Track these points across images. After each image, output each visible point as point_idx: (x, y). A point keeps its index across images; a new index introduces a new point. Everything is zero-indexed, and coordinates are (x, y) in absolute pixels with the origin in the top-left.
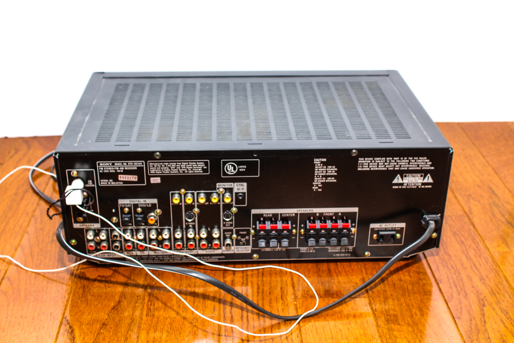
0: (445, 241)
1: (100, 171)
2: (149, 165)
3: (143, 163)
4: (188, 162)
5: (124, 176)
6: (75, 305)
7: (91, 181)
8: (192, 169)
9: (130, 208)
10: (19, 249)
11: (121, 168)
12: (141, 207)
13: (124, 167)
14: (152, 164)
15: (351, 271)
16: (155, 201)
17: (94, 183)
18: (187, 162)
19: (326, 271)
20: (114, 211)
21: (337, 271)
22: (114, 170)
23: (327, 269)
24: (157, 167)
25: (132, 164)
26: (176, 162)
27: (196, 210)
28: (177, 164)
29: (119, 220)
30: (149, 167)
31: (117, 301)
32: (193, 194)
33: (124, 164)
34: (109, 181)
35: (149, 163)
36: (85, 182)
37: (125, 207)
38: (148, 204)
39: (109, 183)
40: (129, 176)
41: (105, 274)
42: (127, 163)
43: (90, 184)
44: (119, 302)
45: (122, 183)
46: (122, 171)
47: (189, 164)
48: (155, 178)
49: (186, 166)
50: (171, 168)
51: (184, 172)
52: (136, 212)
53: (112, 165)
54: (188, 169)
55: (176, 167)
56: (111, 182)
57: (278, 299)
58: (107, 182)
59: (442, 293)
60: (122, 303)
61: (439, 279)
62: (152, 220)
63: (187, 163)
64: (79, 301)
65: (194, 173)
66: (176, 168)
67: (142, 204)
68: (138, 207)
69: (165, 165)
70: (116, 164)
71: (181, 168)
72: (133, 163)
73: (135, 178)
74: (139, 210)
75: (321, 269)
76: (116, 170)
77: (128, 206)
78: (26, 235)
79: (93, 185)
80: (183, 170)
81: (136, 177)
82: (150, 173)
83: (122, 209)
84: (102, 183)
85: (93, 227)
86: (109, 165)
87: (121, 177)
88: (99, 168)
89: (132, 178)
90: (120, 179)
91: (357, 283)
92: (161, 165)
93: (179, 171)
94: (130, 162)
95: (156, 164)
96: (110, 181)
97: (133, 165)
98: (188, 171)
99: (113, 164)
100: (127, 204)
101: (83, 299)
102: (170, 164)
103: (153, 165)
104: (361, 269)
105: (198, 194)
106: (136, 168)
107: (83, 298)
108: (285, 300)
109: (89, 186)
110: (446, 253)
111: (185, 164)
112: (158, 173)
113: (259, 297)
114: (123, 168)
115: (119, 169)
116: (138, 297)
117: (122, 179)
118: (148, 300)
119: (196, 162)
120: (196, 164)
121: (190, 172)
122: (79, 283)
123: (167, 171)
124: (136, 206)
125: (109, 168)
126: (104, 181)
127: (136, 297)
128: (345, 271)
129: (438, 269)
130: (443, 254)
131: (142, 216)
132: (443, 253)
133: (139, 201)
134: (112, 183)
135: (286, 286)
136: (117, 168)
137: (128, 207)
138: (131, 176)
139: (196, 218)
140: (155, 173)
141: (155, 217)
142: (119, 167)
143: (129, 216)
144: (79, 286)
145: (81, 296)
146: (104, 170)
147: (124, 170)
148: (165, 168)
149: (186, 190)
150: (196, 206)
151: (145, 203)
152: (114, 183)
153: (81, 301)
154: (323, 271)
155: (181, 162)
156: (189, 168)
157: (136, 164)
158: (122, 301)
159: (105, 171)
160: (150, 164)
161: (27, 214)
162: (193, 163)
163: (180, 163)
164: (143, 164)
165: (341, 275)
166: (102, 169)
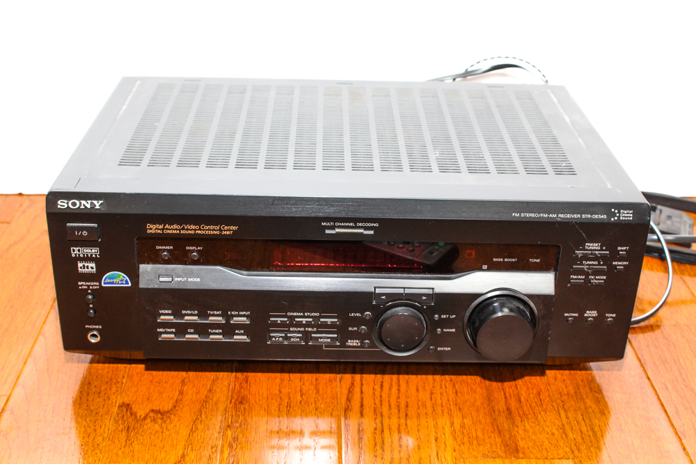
0: (684, 366)
6: (114, 459)
10: (30, 360)
15: (542, 413)
19: (503, 412)
21: (521, 413)
23: (505, 408)
31: (180, 455)
41: (161, 408)
44: (183, 456)
57: (432, 458)
59: (687, 454)
60: (187, 458)
61: (681, 430)
64: (120, 453)
75: (496, 408)
78: (41, 338)
91: (553, 434)
101: (127, 450)
104: (558, 410)
107: (127, 447)
108: (443, 460)
110: (686, 386)
113: (402, 454)
116: (212, 448)
118: (229, 454)
122: (120, 422)
127: (210, 447)
128: (534, 413)
129: (677, 412)
130: (682, 389)
132: (684, 387)
135: (443, 436)
144: (122, 426)
145: (124, 444)
153: (123, 452)
154: (499, 411)
158: (187, 454)
161: (45, 304)
165: (528, 418)
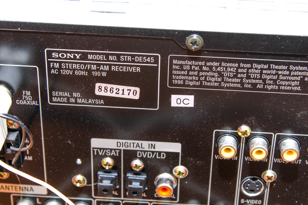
1: (53, 71)
2: (171, 64)
3: (156, 58)
4: (269, 63)
5: (109, 86)
7: (28, 93)
8: (275, 81)
9: (116, 159)
11: (101, 68)
12: (142, 159)
13: (110, 66)
14: (180, 62)
16: (176, 147)
17: (35, 98)
18: (265, 63)
20: (79, 161)
22: (86, 70)
24: (191, 70)
25: (129, 58)
26: (239, 62)
27: (270, 173)
28: (239, 67)
29: (89, 182)
30: (171, 69)
32: (268, 138)
33: (111, 58)
34: (72, 97)
35: (172, 59)
36: (16, 95)
37: (105, 156)
38: (160, 153)
39: (73, 100)
40: (121, 87)
42: (118, 56)
43: (27, 99)
45: (102, 102)
46: (104, 74)
47: (269, 69)
48: (182, 97)
49: (261, 73)
50: (225, 74)
51: (254, 85)
52: (129, 169)
53: (81, 58)
54: (264, 80)
55: (237, 73)
56: (76, 98)
58: (68, 98)
62: (165, 189)
63: (266, 67)
65: (279, 90)
66: (235, 76)
67: (145, 152)
68: (135, 157)
69: (211, 67)
70: (90, 57)
71: (248, 77)
72: (133, 56)
73: (135, 93)
74: (137, 163)
76: (90, 71)
77: (113, 153)
79: (34, 103)
80: (254, 81)
81: (138, 89)
82: (171, 84)
83: (99, 158)
84: (54, 99)
85: (31, 192)
86: (75, 58)
87: (100, 88)
88: (49, 63)
89: (126, 92)
90: (97, 93)
92: (201, 67)
93: (242, 84)
94: (126, 55)
95: (189, 63)
96: (75, 95)
97: (133, 61)
98: (265, 84)
99: (84, 56)
100: (111, 150)
102: (223, 64)
103: (181, 66)
105: (280, 139)
106: (138, 69)
109: (25, 102)
111: (259, 67)
112: (191, 84)
114: (107, 68)
115: (98, 70)
117: (103, 93)
119: (288, 64)
120: (288, 69)
121: (270, 88)
123: (213, 81)
124: (131, 155)
125: (74, 66)
126: (61, 94)
131: (143, 177)
133: (138, 145)
134: (79, 101)
136: (94, 67)
137: (112, 157)
138: (126, 88)
139: (267, 192)
140: (184, 85)
141: (171, 183)
142: (98, 65)
143: (114, 175)
146: (60, 68)
147: (109, 72)
148: (210, 74)
149: (252, 128)
150: (271, 164)
151: (153, 150)
152: (83, 101)
155: (251, 62)
156: (268, 77)
157: (140, 59)
159: (64, 72)
160: (175, 62)
162: (280, 67)
163: (249, 66)
164: (156, 62)
166: (57, 66)
